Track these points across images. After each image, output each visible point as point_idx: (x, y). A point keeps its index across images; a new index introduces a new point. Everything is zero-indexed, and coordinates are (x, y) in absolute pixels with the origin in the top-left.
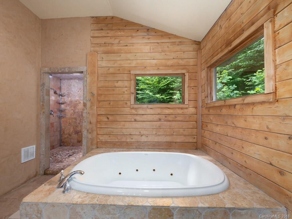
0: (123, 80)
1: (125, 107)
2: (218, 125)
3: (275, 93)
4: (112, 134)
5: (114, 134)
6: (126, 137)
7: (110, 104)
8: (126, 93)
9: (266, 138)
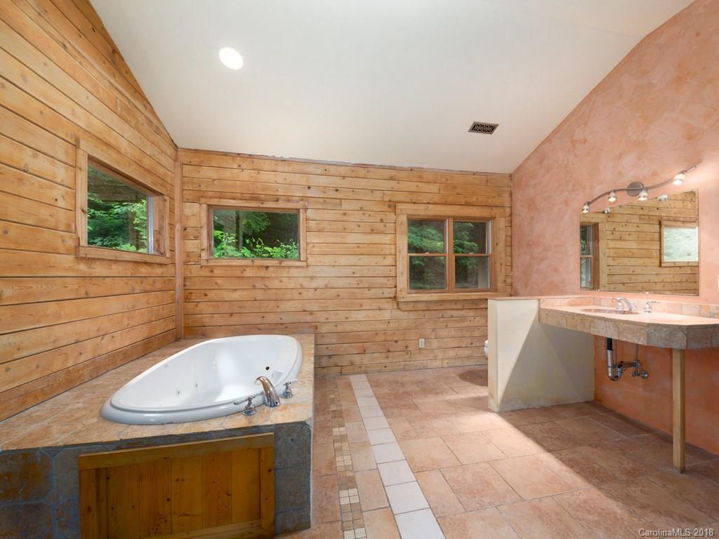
0: (52, 157)
1: (58, 253)
2: (236, 290)
3: (306, 261)
4: (16, 356)
5: (25, 353)
6: (65, 354)
7: (6, 232)
8: (61, 203)
9: (300, 294)
